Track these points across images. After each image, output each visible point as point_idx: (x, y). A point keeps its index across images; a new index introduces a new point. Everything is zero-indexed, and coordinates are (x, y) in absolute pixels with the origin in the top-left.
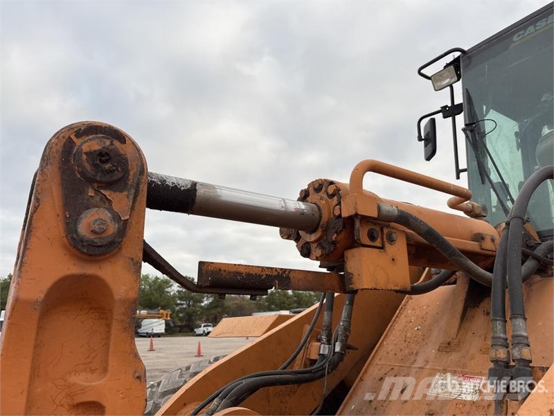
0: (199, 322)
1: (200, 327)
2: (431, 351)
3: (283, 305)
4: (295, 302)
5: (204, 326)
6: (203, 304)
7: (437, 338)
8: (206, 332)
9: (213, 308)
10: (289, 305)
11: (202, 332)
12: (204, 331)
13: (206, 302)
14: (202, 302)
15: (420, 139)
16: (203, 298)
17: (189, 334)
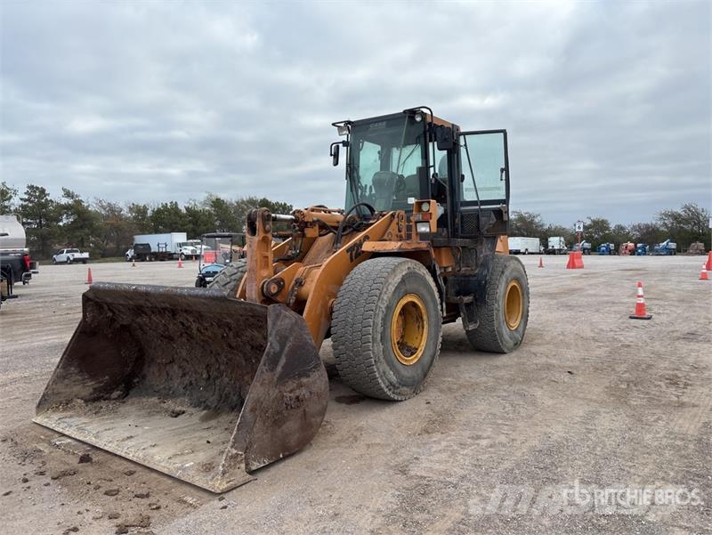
0: (57, 247)
1: (62, 252)
2: (324, 253)
3: (174, 226)
4: (190, 222)
5: (67, 252)
6: (61, 224)
7: (326, 249)
8: (71, 259)
9: (77, 228)
10: (182, 225)
11: (66, 260)
12: (68, 258)
13: (65, 221)
14: (61, 220)
15: (331, 155)
16: (62, 215)
17: (46, 261)
